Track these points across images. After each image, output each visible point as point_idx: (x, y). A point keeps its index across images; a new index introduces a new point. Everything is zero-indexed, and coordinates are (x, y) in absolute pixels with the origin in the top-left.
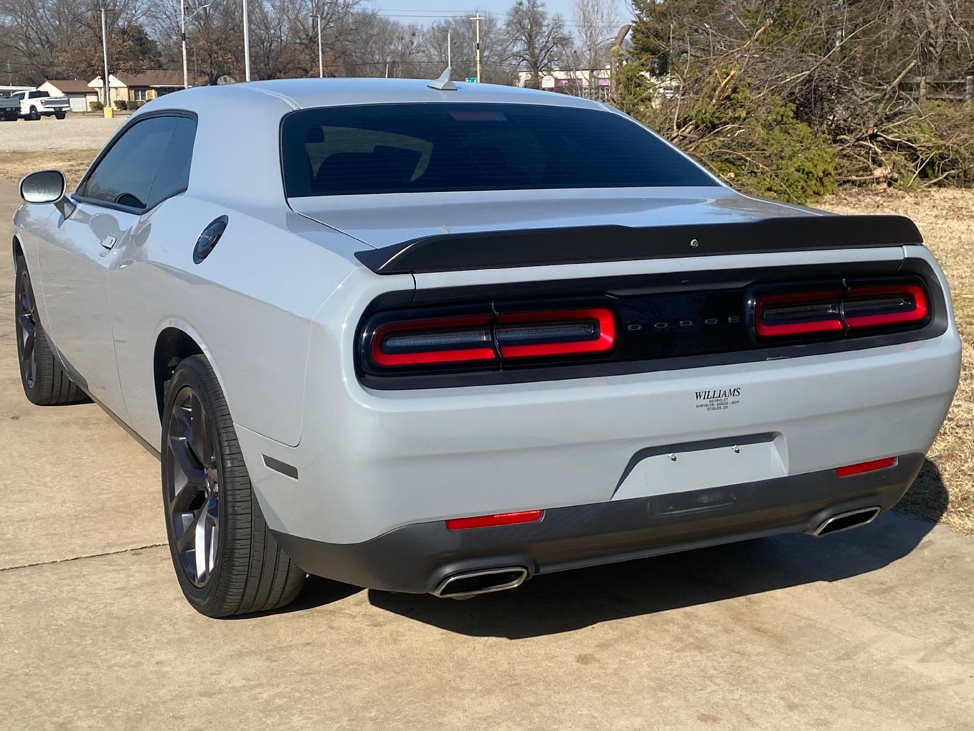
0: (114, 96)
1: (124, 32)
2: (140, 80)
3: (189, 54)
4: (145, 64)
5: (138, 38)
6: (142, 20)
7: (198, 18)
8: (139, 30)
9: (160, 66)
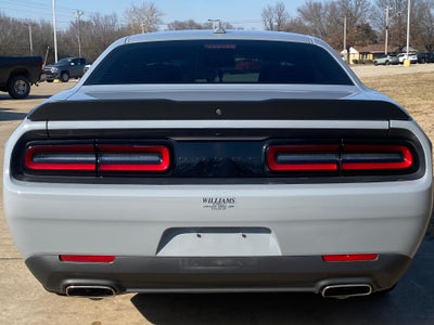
0: (352, 58)
1: (359, 27)
2: (365, 49)
3: (389, 36)
4: (368, 41)
5: (367, 29)
6: (368, 21)
7: (395, 18)
8: (367, 25)
9: (376, 42)
